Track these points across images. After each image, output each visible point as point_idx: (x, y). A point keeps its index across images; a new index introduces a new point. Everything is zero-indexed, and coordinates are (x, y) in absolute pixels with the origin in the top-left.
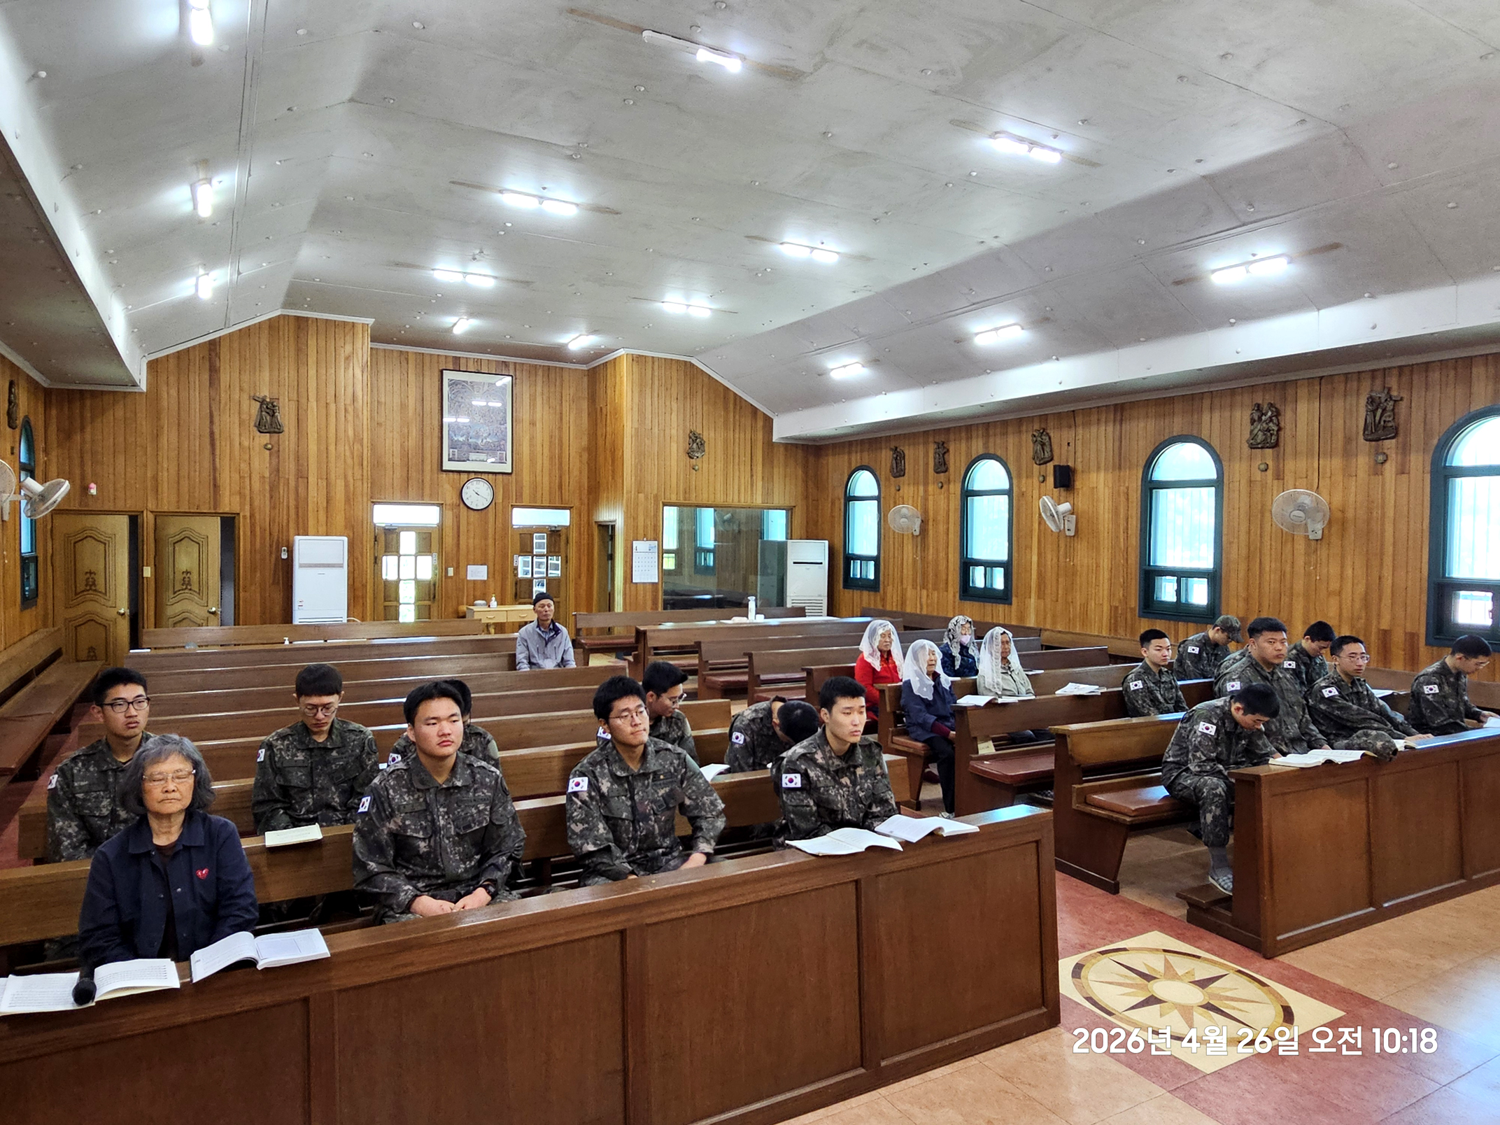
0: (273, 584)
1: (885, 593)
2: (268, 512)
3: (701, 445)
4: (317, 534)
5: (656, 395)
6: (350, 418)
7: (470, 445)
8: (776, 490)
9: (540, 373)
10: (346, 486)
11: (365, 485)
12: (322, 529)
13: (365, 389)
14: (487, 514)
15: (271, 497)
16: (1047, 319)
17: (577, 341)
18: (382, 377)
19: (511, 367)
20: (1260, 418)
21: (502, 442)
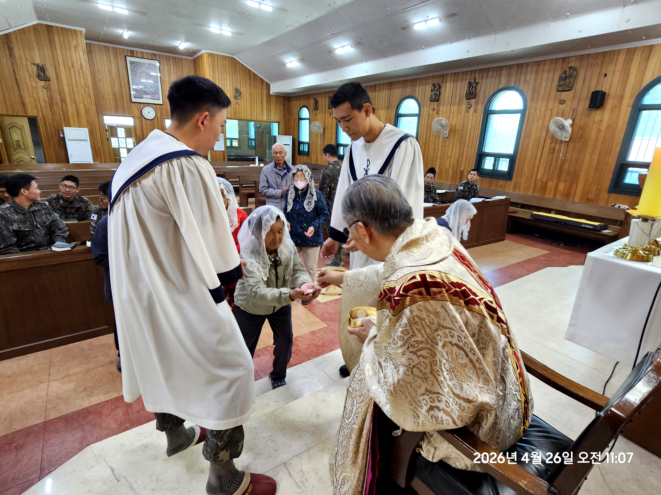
0: (59, 147)
1: (311, 157)
2: (50, 116)
3: (240, 94)
4: (75, 127)
5: (220, 71)
6: (81, 76)
7: (143, 91)
8: (272, 115)
9: (172, 60)
10: (85, 106)
11: (93, 106)
12: (77, 124)
13: (86, 63)
14: (154, 122)
15: (51, 110)
16: (360, 43)
17: (182, 45)
18: (98, 58)
19: (158, 56)
20: (434, 89)
21: (158, 91)
